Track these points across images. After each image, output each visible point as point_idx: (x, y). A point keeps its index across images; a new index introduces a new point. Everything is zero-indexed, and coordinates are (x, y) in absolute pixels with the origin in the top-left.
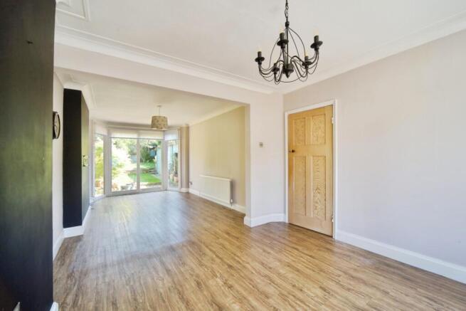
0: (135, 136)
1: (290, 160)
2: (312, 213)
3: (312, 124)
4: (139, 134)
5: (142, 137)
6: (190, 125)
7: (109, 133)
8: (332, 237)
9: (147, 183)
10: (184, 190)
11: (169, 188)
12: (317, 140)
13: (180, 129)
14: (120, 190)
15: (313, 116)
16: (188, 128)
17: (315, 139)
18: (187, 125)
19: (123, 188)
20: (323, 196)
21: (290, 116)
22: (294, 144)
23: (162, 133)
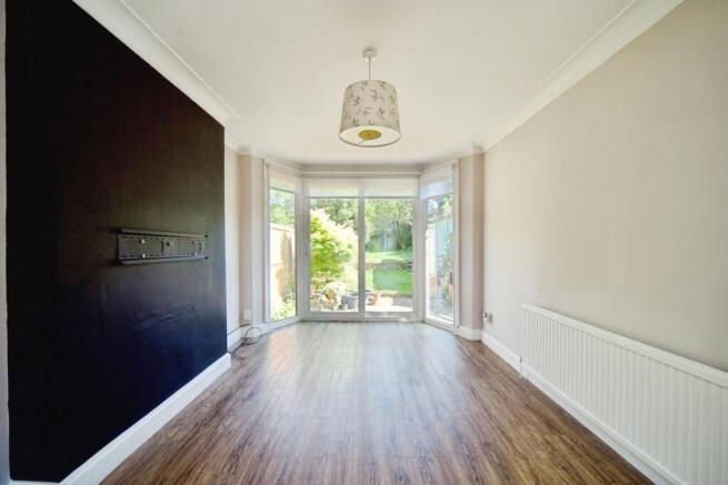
4: (362, 189)
6: (488, 147)
7: (304, 189)
13: (459, 164)
16: (480, 158)
18: (478, 147)
23: (414, 182)
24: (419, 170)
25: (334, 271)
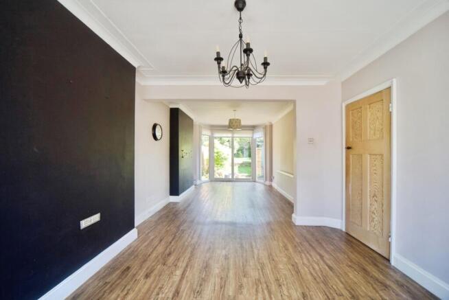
0: (230, 135)
1: (347, 159)
2: (369, 225)
3: (369, 114)
4: (233, 134)
5: (235, 135)
6: (273, 123)
7: (212, 134)
8: (388, 260)
9: (247, 174)
10: (268, 183)
11: (257, 179)
12: (375, 134)
13: (265, 128)
14: (224, 177)
15: (370, 104)
16: (271, 126)
17: (372, 132)
18: (271, 123)
19: (226, 176)
20: (381, 206)
21: (348, 107)
22: (351, 140)
23: (251, 132)
24: (253, 128)
25: (221, 165)
